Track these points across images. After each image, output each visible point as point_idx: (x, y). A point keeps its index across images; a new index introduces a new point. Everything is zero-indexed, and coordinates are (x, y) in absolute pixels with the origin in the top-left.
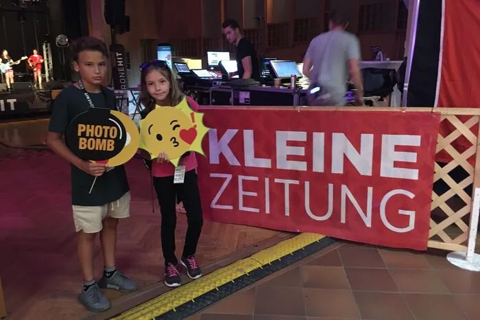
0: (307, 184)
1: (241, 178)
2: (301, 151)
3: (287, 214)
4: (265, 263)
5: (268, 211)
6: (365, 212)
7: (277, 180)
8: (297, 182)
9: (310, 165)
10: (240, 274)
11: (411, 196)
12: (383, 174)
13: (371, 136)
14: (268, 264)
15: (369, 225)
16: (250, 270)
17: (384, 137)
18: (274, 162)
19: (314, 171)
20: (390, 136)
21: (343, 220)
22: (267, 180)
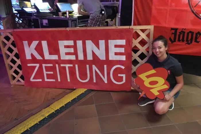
0: (77, 66)
1: (44, 65)
2: (72, 50)
3: (69, 80)
4: (56, 109)
5: (59, 80)
6: (104, 76)
7: (62, 65)
8: (72, 65)
9: (77, 57)
10: (42, 118)
11: (123, 67)
12: (110, 59)
13: (104, 41)
14: (58, 109)
15: (106, 82)
16: (48, 115)
17: (109, 41)
18: (59, 57)
19: (79, 59)
20: (112, 41)
21: (95, 81)
22: (57, 65)
